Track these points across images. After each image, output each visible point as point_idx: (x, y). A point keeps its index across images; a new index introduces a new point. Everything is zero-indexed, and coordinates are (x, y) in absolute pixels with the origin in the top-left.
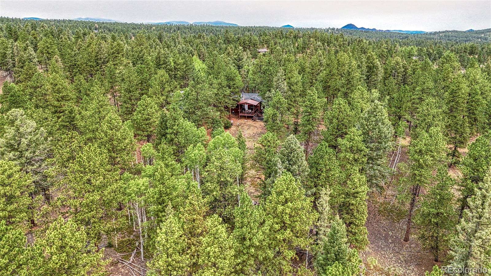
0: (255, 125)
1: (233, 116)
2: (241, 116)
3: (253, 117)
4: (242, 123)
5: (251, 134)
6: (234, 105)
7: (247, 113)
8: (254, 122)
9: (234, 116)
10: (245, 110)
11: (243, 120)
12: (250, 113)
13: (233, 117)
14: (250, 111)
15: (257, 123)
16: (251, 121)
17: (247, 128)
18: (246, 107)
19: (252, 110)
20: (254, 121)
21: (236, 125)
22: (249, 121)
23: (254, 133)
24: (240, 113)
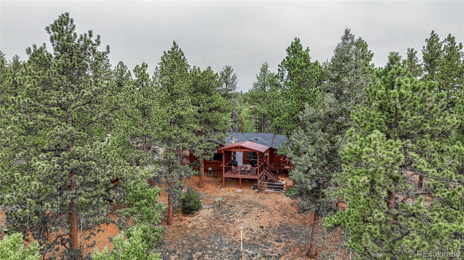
0: (262, 203)
1: (208, 179)
2: (227, 179)
3: (256, 181)
4: (228, 198)
5: (255, 228)
6: (210, 152)
7: (243, 172)
8: (260, 195)
9: (211, 179)
10: (236, 165)
11: (231, 189)
12: (249, 172)
13: (209, 182)
14: (249, 166)
15: (267, 196)
16: (253, 192)
17: (243, 210)
18: (239, 156)
19: (253, 164)
20: (260, 191)
21: (215, 202)
22: (246, 190)
23: (262, 227)
24: (226, 171)
